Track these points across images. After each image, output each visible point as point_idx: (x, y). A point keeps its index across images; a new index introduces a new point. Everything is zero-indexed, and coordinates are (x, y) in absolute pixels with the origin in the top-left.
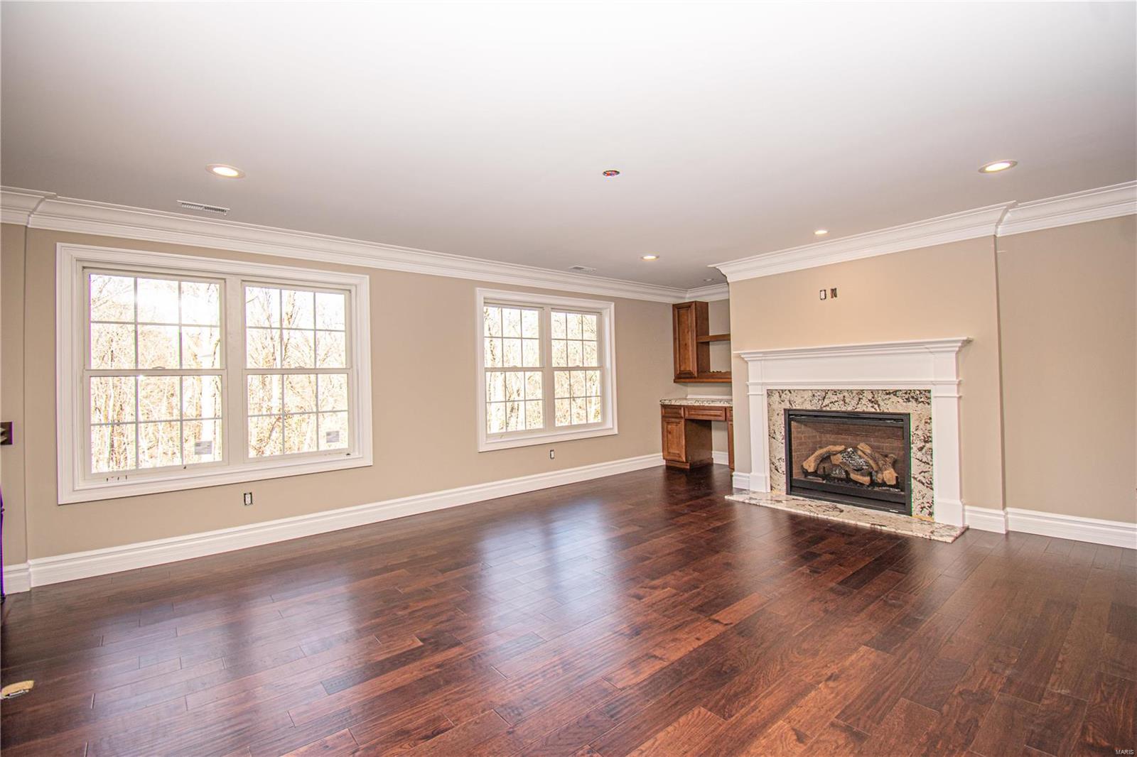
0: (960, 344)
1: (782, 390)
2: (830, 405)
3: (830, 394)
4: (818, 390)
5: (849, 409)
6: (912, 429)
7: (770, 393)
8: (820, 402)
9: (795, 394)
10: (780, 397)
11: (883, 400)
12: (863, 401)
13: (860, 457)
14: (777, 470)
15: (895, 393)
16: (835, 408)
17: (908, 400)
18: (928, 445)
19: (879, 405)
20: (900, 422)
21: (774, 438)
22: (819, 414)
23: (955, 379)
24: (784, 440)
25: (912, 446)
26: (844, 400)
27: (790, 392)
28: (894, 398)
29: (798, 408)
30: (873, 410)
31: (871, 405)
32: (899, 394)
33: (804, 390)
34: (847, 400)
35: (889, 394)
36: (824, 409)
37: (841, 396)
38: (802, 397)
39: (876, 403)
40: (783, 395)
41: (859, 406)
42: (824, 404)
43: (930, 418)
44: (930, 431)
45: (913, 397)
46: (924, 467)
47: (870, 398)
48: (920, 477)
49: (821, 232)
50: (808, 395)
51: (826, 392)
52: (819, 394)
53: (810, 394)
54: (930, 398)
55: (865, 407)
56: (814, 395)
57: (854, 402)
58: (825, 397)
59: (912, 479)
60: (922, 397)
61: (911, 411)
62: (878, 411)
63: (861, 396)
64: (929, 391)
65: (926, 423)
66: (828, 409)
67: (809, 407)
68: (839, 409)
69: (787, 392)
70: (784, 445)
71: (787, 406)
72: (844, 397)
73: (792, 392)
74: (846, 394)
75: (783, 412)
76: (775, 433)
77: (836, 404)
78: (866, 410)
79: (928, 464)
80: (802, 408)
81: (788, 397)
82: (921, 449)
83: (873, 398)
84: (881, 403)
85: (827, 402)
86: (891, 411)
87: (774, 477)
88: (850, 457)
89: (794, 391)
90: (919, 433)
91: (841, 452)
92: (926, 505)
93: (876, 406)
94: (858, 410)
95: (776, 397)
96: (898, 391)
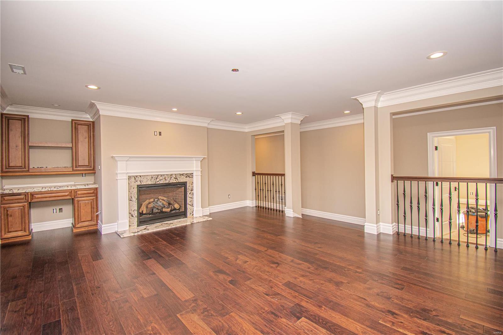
0: (203, 158)
1: (136, 176)
2: (159, 181)
3: (159, 176)
4: (154, 175)
5: (167, 182)
6: (188, 187)
7: (130, 178)
8: (155, 180)
9: (143, 177)
10: (135, 179)
11: (179, 177)
12: (172, 179)
13: (160, 202)
14: (132, 216)
15: (183, 175)
16: (161, 182)
17: (187, 177)
18: (192, 192)
19: (178, 180)
20: (184, 184)
21: (131, 200)
22: (154, 185)
23: (200, 169)
24: (137, 201)
25: (187, 193)
26: (165, 179)
27: (141, 177)
28: (182, 177)
29: (144, 184)
30: (176, 182)
31: (175, 180)
32: (184, 175)
33: (147, 175)
34: (166, 179)
35: (181, 175)
36: (157, 183)
37: (164, 177)
38: (147, 179)
39: (177, 179)
40: (137, 179)
41: (171, 180)
42: (157, 181)
43: (193, 183)
44: (193, 187)
45: (188, 176)
46: (191, 199)
47: (175, 177)
48: (190, 203)
49: (175, 110)
50: (149, 178)
51: (158, 176)
52: (154, 176)
53: (151, 177)
54: (193, 176)
55: (173, 181)
56: (152, 177)
57: (169, 179)
58: (157, 178)
59: (187, 205)
60: (190, 175)
61: (187, 181)
62: (177, 182)
63: (171, 177)
64: (193, 173)
65: (192, 184)
66: (158, 183)
67: (150, 183)
68: (163, 182)
69: (139, 177)
70: (136, 203)
71: (139, 183)
72: (165, 177)
73: (142, 177)
74: (166, 176)
75: (136, 187)
76: (131, 198)
77: (162, 180)
78: (173, 182)
79: (192, 198)
80: (146, 184)
81: (139, 179)
82: (190, 194)
83: (176, 177)
84: (178, 178)
85: (158, 180)
86: (181, 181)
87: (131, 220)
88: (156, 203)
89: (143, 176)
90: (190, 188)
91: (153, 202)
92: (191, 212)
93: (177, 180)
94: (170, 182)
95: (133, 179)
96: (183, 174)
